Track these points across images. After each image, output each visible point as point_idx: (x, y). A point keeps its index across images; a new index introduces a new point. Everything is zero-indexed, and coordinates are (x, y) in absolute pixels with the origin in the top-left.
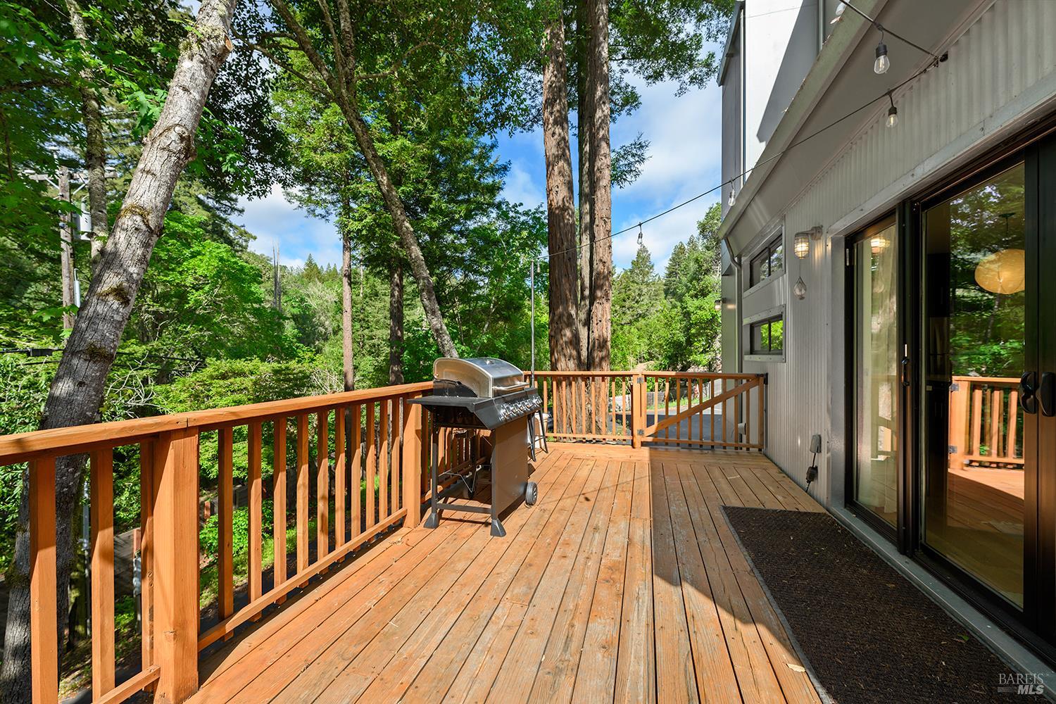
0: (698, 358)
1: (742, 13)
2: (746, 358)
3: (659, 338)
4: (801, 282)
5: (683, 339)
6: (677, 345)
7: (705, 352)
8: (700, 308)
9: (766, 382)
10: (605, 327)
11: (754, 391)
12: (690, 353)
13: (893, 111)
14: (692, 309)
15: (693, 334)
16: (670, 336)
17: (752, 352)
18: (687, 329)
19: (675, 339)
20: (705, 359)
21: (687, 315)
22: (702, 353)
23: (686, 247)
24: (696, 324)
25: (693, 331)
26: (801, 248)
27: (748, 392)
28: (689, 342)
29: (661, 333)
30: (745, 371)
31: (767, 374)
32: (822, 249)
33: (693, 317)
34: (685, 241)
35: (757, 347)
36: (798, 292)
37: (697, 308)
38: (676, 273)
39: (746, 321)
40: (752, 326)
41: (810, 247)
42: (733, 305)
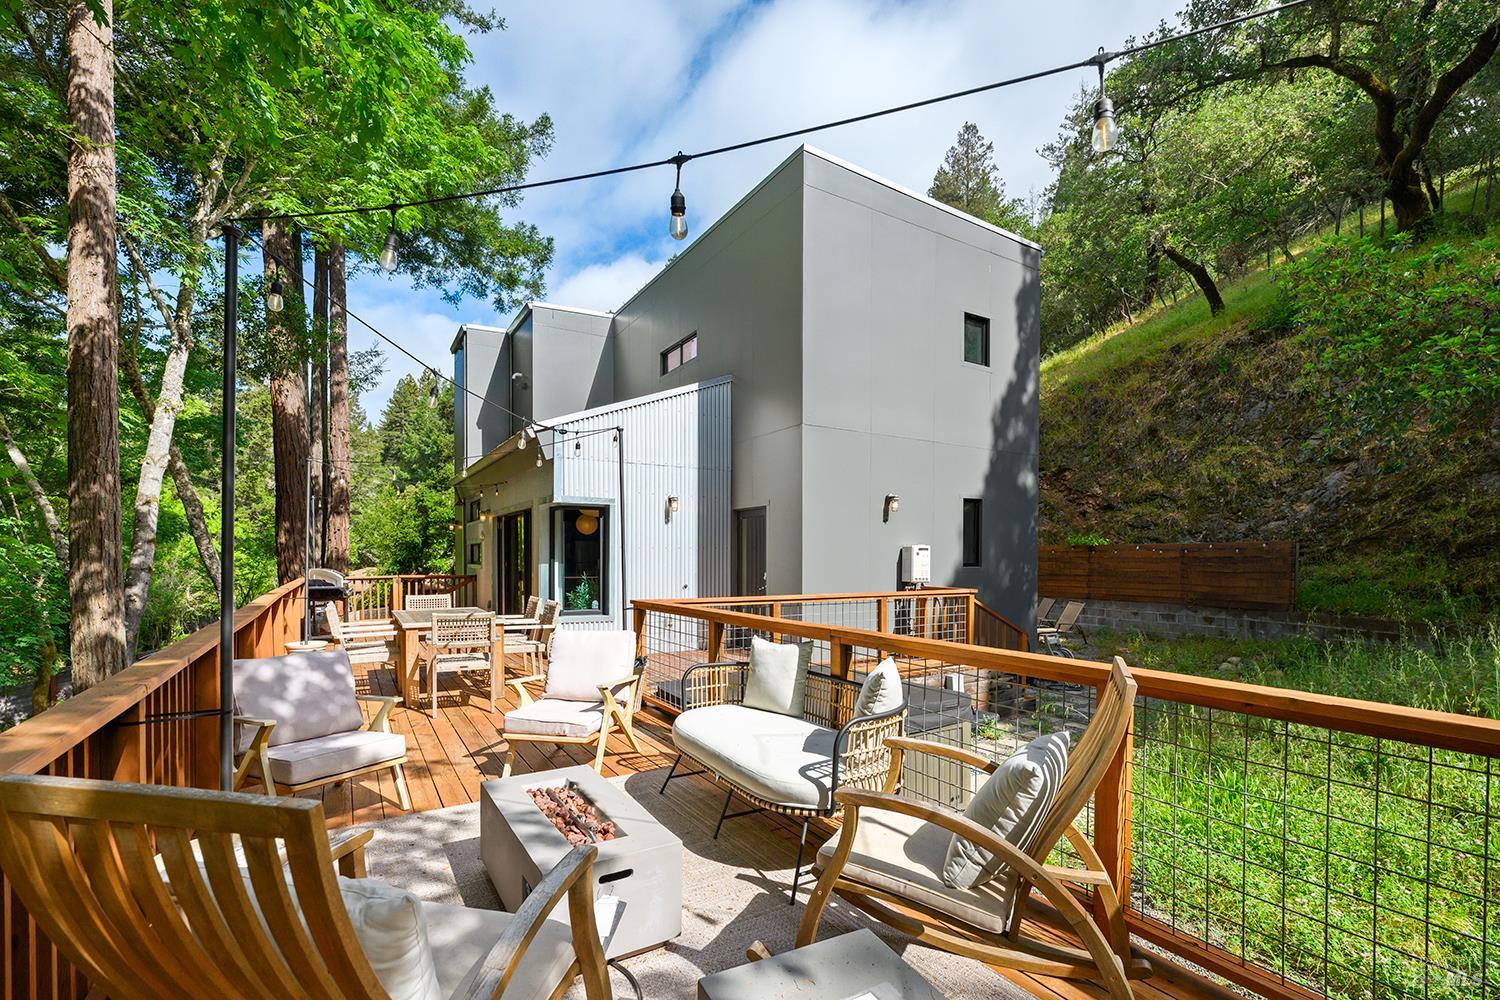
0: (438, 563)
3: (385, 536)
5: (419, 540)
6: (410, 547)
10: (343, 536)
12: (429, 557)
14: (429, 504)
15: (432, 535)
16: (400, 535)
18: (425, 527)
19: (408, 539)
21: (423, 510)
22: (442, 557)
23: (418, 384)
24: (435, 523)
28: (427, 543)
29: (388, 529)
30: (467, 574)
31: (476, 576)
32: (492, 520)
33: (432, 515)
35: (472, 559)
36: (485, 540)
37: (436, 503)
38: (401, 425)
39: (468, 543)
40: (472, 546)
41: (487, 518)
42: (461, 527)
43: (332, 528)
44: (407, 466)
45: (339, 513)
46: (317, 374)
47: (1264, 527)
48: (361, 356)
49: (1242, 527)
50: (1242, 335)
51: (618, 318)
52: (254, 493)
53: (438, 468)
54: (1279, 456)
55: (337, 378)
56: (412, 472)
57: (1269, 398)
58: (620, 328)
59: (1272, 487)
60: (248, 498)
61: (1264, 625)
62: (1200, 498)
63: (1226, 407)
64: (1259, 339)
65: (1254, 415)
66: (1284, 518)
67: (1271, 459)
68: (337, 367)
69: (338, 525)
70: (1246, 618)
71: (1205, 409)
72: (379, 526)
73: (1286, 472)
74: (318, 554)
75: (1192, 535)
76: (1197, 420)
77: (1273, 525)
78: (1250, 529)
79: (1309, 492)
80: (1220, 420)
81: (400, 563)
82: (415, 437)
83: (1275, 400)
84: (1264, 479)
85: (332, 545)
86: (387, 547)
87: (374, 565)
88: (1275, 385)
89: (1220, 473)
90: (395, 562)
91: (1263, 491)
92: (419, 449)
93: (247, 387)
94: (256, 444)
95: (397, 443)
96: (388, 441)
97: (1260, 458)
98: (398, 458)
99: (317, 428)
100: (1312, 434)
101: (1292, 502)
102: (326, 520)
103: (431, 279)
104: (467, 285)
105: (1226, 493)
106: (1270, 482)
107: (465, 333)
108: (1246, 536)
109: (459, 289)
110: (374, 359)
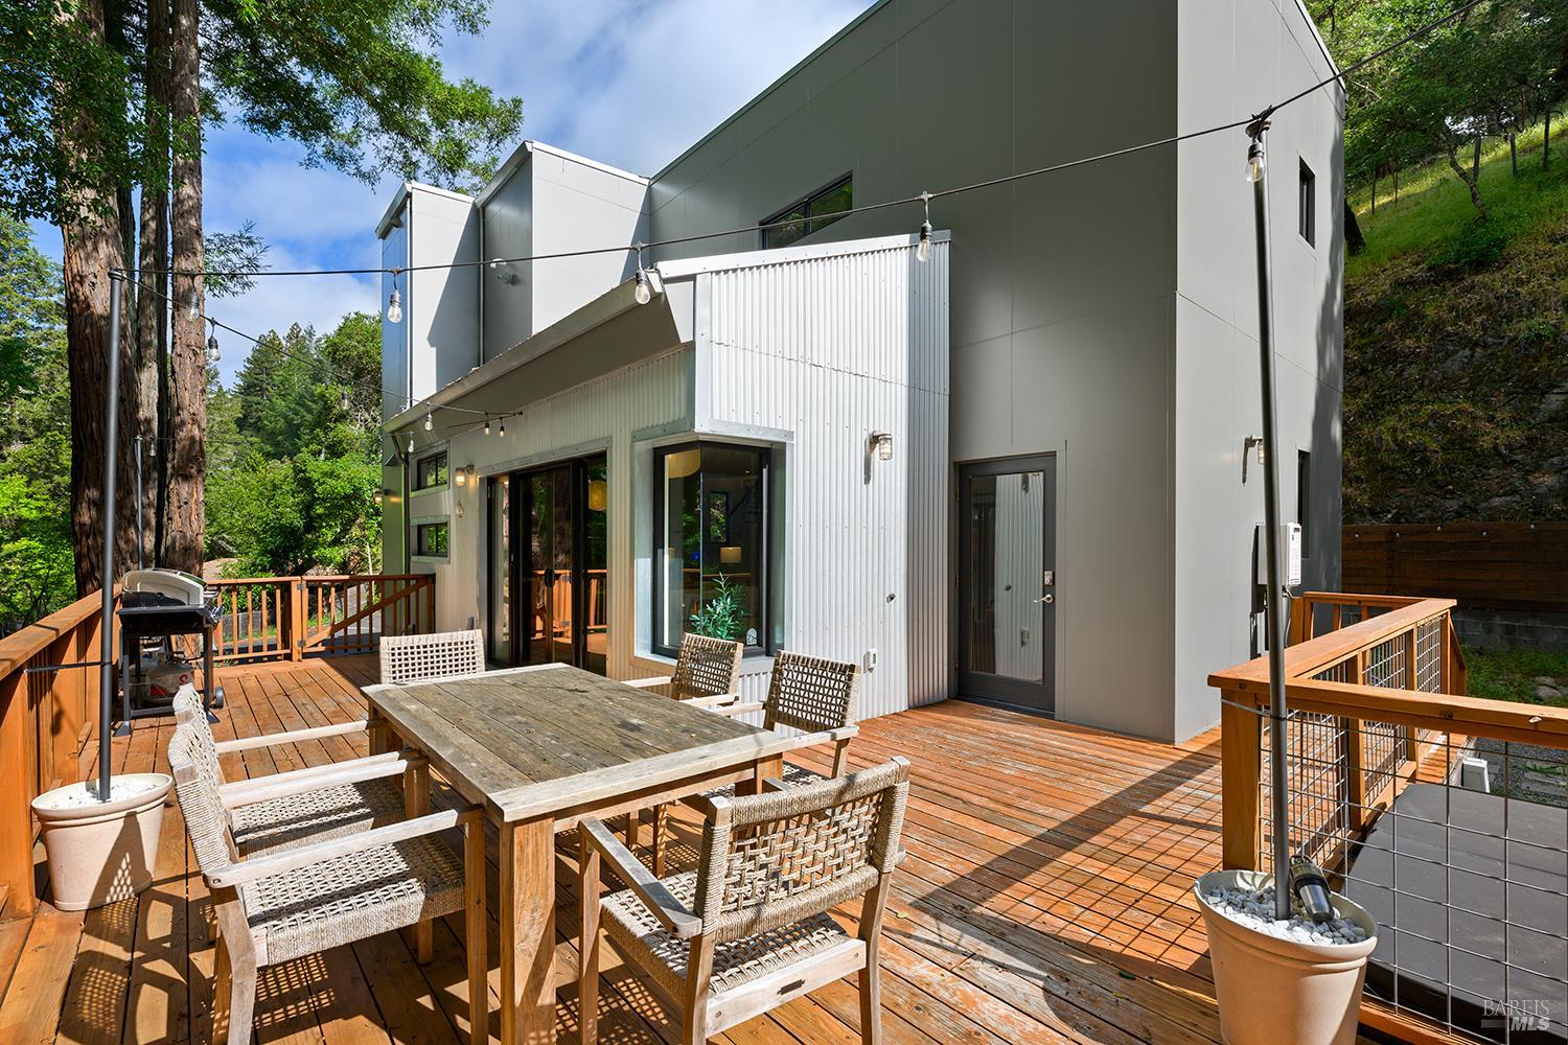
0: (328, 552)
1: (408, 202)
2: (414, 558)
3: (249, 517)
4: (460, 505)
5: (299, 523)
6: (288, 532)
7: (336, 542)
8: (331, 475)
9: (434, 582)
10: (194, 513)
11: (423, 591)
12: (315, 545)
13: (502, 429)
14: (315, 476)
15: (319, 516)
16: (271, 516)
17: (420, 552)
18: (307, 507)
19: (283, 521)
20: (338, 554)
21: (306, 484)
23: (284, 342)
24: (324, 500)
25: (320, 511)
26: (460, 479)
27: (418, 592)
28: (310, 527)
29: (253, 508)
30: (411, 573)
31: (435, 575)
32: (474, 481)
33: (320, 490)
34: (283, 333)
35: (425, 548)
36: (457, 512)
37: (325, 474)
38: (261, 390)
39: (414, 522)
40: (420, 527)
41: (467, 480)
42: (399, 500)
43: (174, 499)
44: (271, 436)
45: (187, 478)
46: (150, 260)
47: (1484, 505)
48: (223, 240)
49: (1453, 505)
50: (1419, 272)
51: (655, 186)
52: (56, 462)
53: (326, 429)
54: (1503, 415)
55: (184, 264)
56: (277, 445)
57: (1476, 344)
58: (658, 203)
59: (1500, 454)
60: (48, 468)
61: (1531, 631)
62: (1385, 468)
63: (1410, 357)
64: (1444, 274)
65: (1453, 365)
66: (1514, 492)
67: (1491, 419)
68: (184, 247)
69: (184, 495)
70: (1498, 621)
71: (1373, 361)
72: (239, 505)
73: (1517, 435)
74: (149, 542)
75: (1374, 513)
76: (1361, 373)
77: (1496, 502)
78: (1465, 506)
79: (1555, 460)
80: (1400, 374)
81: (271, 552)
82: (280, 403)
83: (1485, 346)
84: (1485, 443)
85: (174, 528)
86: (253, 532)
87: (231, 555)
88: (1485, 329)
89: (1413, 438)
90: (263, 553)
91: (1481, 460)
92: (285, 417)
93: (47, 325)
94: (60, 398)
95: (257, 410)
96: (247, 406)
97: (1474, 418)
98: (257, 428)
99: (149, 344)
100: (1556, 387)
101: (1528, 472)
102: (163, 487)
103: (330, 155)
104: (389, 159)
105: (1425, 462)
106: (1496, 448)
107: (409, 195)
108: (1459, 515)
109: (377, 163)
110: (245, 249)
